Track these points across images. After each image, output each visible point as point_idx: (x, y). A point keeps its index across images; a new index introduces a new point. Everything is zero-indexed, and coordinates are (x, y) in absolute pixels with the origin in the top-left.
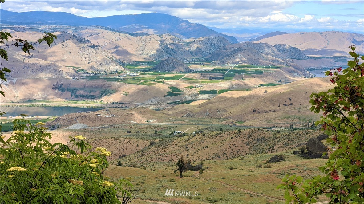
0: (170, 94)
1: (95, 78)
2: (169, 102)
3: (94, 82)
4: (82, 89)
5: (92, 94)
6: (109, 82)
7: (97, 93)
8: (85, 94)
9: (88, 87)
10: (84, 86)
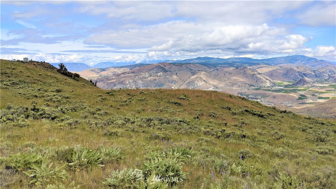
0: (300, 99)
1: (258, 90)
2: (299, 103)
3: (258, 91)
4: (251, 95)
5: (257, 97)
6: (266, 92)
7: (259, 97)
8: (253, 97)
9: (254, 94)
10: (253, 93)
